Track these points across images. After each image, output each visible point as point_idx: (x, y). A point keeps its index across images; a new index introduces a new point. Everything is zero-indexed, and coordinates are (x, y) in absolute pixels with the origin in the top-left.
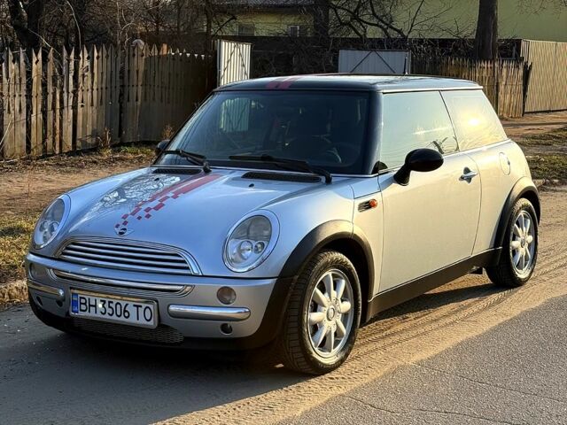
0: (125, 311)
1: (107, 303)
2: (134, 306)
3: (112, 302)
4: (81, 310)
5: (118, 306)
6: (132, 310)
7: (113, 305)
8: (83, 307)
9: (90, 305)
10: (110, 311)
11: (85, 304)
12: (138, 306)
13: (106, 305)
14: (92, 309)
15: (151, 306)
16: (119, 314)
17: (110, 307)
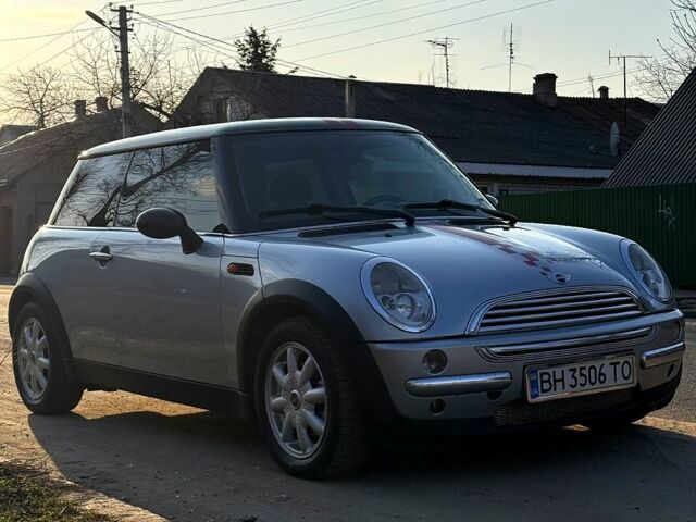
0: (601, 374)
1: (578, 370)
2: (611, 364)
3: (584, 368)
4: (543, 391)
5: (592, 370)
6: (608, 370)
7: (585, 372)
8: (546, 386)
9: (555, 381)
10: (582, 380)
11: (548, 381)
12: (615, 364)
13: (577, 375)
14: (559, 384)
15: (630, 360)
16: (593, 381)
17: (581, 375)
